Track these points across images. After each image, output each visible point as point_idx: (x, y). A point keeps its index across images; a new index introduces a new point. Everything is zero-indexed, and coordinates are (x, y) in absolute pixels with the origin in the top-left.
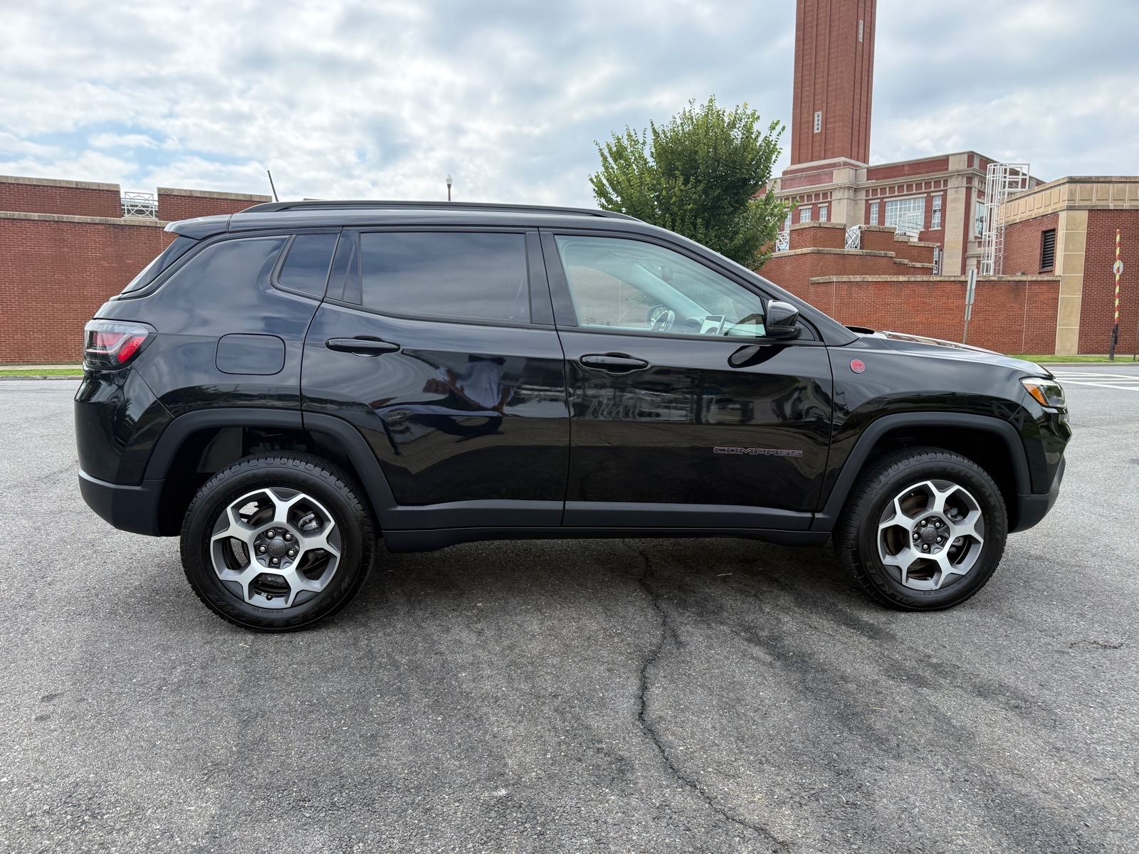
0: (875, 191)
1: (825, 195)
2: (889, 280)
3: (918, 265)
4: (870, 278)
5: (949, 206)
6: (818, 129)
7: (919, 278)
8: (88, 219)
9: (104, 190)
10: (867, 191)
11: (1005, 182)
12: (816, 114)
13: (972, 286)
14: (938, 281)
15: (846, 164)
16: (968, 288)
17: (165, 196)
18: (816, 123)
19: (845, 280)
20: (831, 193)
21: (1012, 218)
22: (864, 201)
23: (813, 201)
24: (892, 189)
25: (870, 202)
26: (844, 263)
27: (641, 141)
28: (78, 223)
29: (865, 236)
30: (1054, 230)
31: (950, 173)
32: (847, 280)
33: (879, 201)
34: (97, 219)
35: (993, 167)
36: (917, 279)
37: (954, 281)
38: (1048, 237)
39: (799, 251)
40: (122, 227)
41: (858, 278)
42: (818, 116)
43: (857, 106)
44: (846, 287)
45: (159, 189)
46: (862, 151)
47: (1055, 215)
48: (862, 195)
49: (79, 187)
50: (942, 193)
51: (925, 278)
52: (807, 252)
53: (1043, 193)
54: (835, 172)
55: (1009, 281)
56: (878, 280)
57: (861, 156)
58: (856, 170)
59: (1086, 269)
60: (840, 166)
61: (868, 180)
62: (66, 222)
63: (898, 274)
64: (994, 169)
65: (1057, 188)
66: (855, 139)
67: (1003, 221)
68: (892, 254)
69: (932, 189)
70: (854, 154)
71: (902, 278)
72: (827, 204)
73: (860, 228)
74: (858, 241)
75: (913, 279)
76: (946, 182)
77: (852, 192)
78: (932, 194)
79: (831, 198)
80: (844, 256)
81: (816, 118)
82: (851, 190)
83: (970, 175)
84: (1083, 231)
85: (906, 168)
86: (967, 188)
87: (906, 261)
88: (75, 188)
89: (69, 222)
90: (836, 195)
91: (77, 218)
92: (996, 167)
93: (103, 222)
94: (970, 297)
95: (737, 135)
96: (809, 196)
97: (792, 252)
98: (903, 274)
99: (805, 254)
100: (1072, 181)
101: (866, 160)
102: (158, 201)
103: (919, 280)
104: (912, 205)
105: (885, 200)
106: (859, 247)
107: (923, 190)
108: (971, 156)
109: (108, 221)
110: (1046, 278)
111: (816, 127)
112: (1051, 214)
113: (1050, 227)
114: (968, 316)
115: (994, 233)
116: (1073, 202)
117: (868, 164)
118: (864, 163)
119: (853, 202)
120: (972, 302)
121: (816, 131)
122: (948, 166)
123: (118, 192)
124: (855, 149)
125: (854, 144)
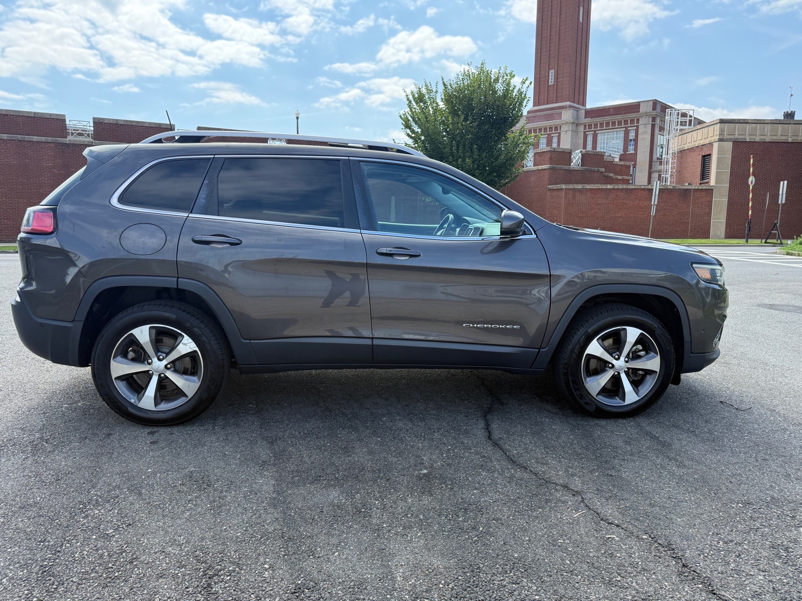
0: (590, 126)
1: (556, 128)
2: (600, 187)
3: (620, 177)
4: (588, 187)
5: (640, 137)
6: (552, 82)
7: (621, 186)
8: (43, 139)
9: (54, 119)
10: (585, 126)
11: (678, 121)
12: (551, 71)
13: (656, 192)
14: (633, 189)
15: (570, 107)
16: (654, 194)
17: (99, 123)
18: (550, 78)
19: (571, 187)
20: (560, 126)
21: (682, 146)
22: (583, 133)
23: (548, 132)
24: (602, 125)
25: (587, 133)
26: (571, 176)
27: (435, 91)
28: (35, 142)
29: (585, 157)
30: (710, 155)
31: (641, 114)
32: (573, 188)
33: (593, 132)
34: (50, 139)
35: (670, 111)
36: (619, 187)
37: (644, 189)
38: (706, 159)
39: (540, 167)
40: (67, 145)
41: (580, 186)
42: (552, 73)
43: (578, 67)
44: (571, 192)
45: (94, 119)
46: (581, 98)
47: (711, 144)
48: (582, 128)
49: (36, 116)
50: (635, 128)
51: (625, 186)
52: (545, 168)
53: (703, 129)
54: (563, 112)
55: (680, 189)
56: (594, 188)
57: (581, 101)
58: (577, 111)
59: (731, 182)
60: (567, 108)
61: (585, 118)
62: (27, 141)
63: (606, 183)
64: (671, 113)
65: (713, 127)
66: (577, 89)
67: (676, 148)
68: (603, 170)
69: (629, 125)
70: (576, 99)
71: (609, 187)
72: (557, 134)
73: (581, 152)
74: (580, 161)
75: (616, 187)
76: (638, 120)
77: (574, 126)
78: (629, 129)
79: (560, 130)
80: (571, 171)
81: (550, 75)
82: (574, 125)
83: (654, 116)
84: (729, 156)
85: (611, 110)
86: (652, 124)
87: (611, 175)
88: (33, 117)
89: (30, 141)
90: (564, 128)
91: (35, 138)
92: (672, 112)
93: (54, 141)
94: (655, 200)
95: (500, 87)
96: (545, 129)
97: (536, 168)
98: (610, 183)
99: (544, 169)
100: (722, 121)
101: (584, 104)
102: (93, 127)
103: (621, 188)
104: (615, 136)
105: (597, 132)
106: (580, 165)
107: (623, 126)
108: (655, 103)
109: (57, 141)
110: (704, 187)
111: (550, 81)
112: (708, 144)
113: (707, 153)
114: (653, 213)
115: (670, 156)
116: (722, 136)
117: (586, 107)
118: (583, 106)
119: (575, 133)
120: (656, 203)
121: (550, 84)
122: (639, 109)
123: (64, 121)
125: (577, 93)
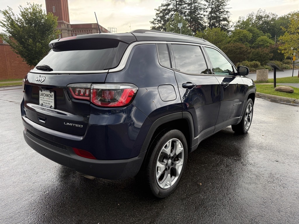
10: (71, 31)
12: (53, 7)
18: (53, 9)
20: (61, 31)
22: (71, 34)
24: (78, 31)
31: (92, 28)
33: (75, 34)
42: (54, 7)
46: (68, 20)
57: (68, 21)
58: (67, 25)
60: (63, 23)
61: (71, 28)
66: (65, 16)
69: (88, 32)
70: (66, 20)
72: (61, 34)
76: (92, 31)
82: (67, 30)
85: (81, 26)
101: (69, 22)
105: (77, 34)
107: (86, 32)
111: (54, 11)
119: (68, 34)
122: (92, 26)
124: (66, 19)
125: (66, 17)
